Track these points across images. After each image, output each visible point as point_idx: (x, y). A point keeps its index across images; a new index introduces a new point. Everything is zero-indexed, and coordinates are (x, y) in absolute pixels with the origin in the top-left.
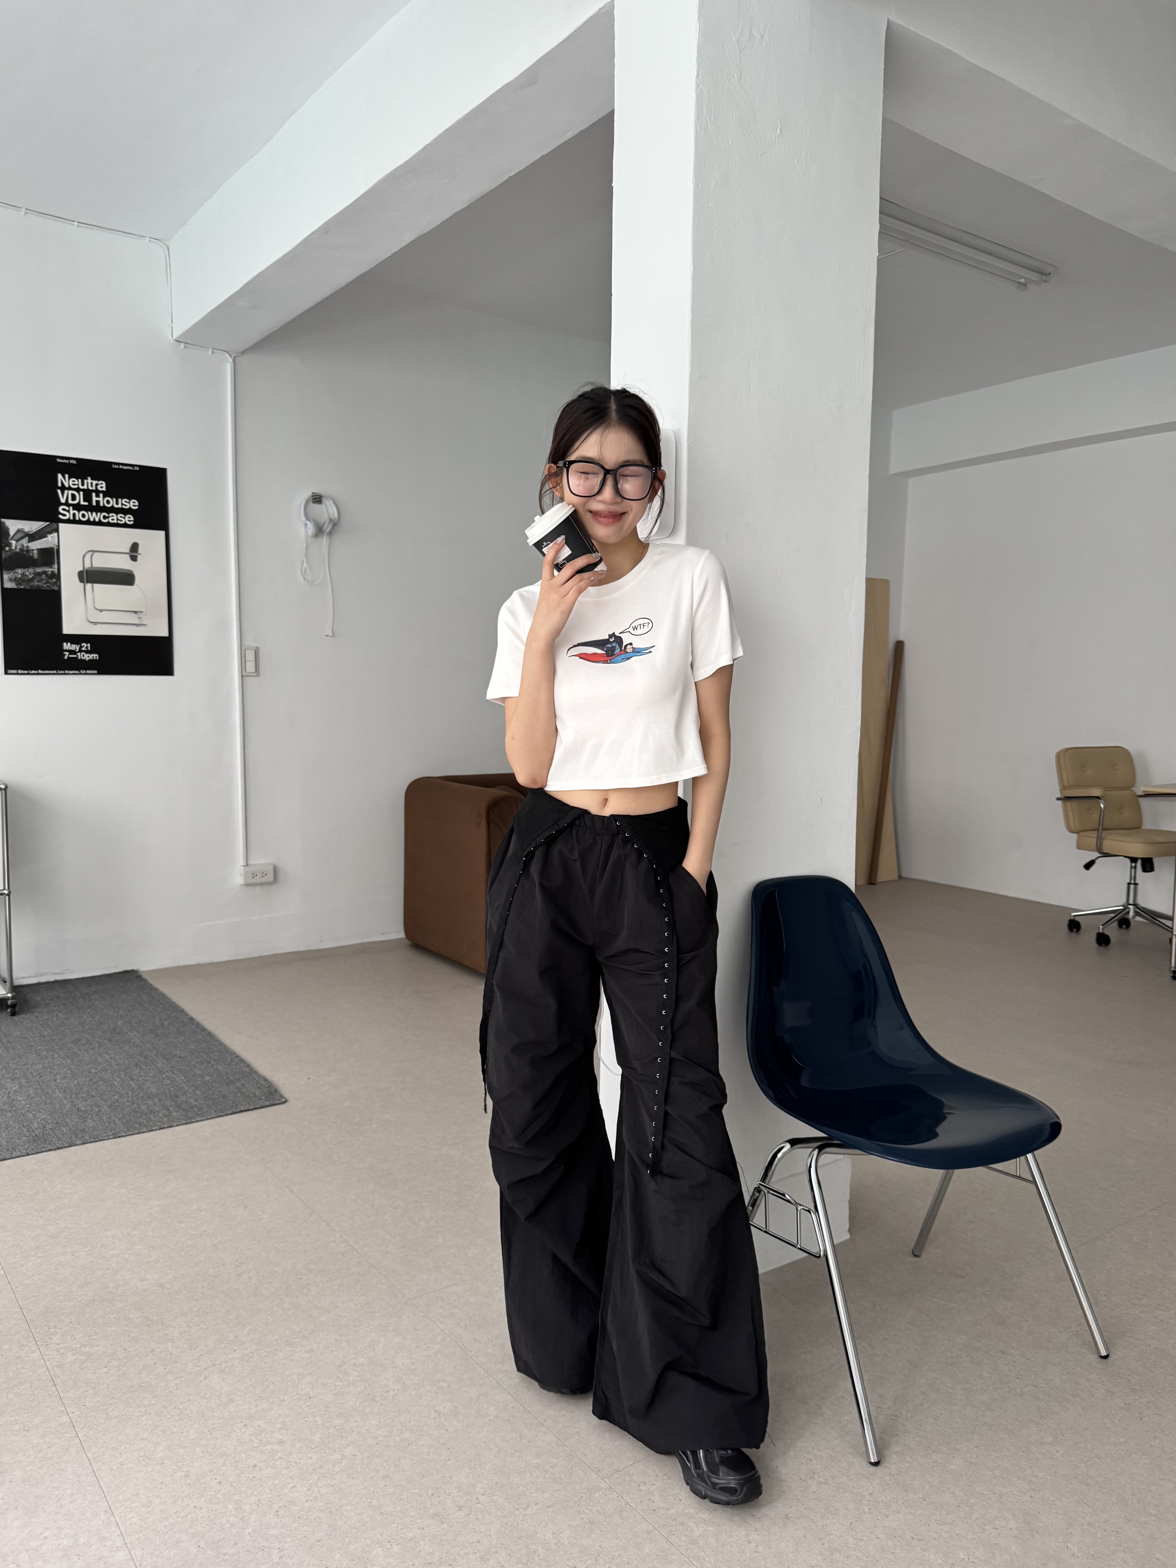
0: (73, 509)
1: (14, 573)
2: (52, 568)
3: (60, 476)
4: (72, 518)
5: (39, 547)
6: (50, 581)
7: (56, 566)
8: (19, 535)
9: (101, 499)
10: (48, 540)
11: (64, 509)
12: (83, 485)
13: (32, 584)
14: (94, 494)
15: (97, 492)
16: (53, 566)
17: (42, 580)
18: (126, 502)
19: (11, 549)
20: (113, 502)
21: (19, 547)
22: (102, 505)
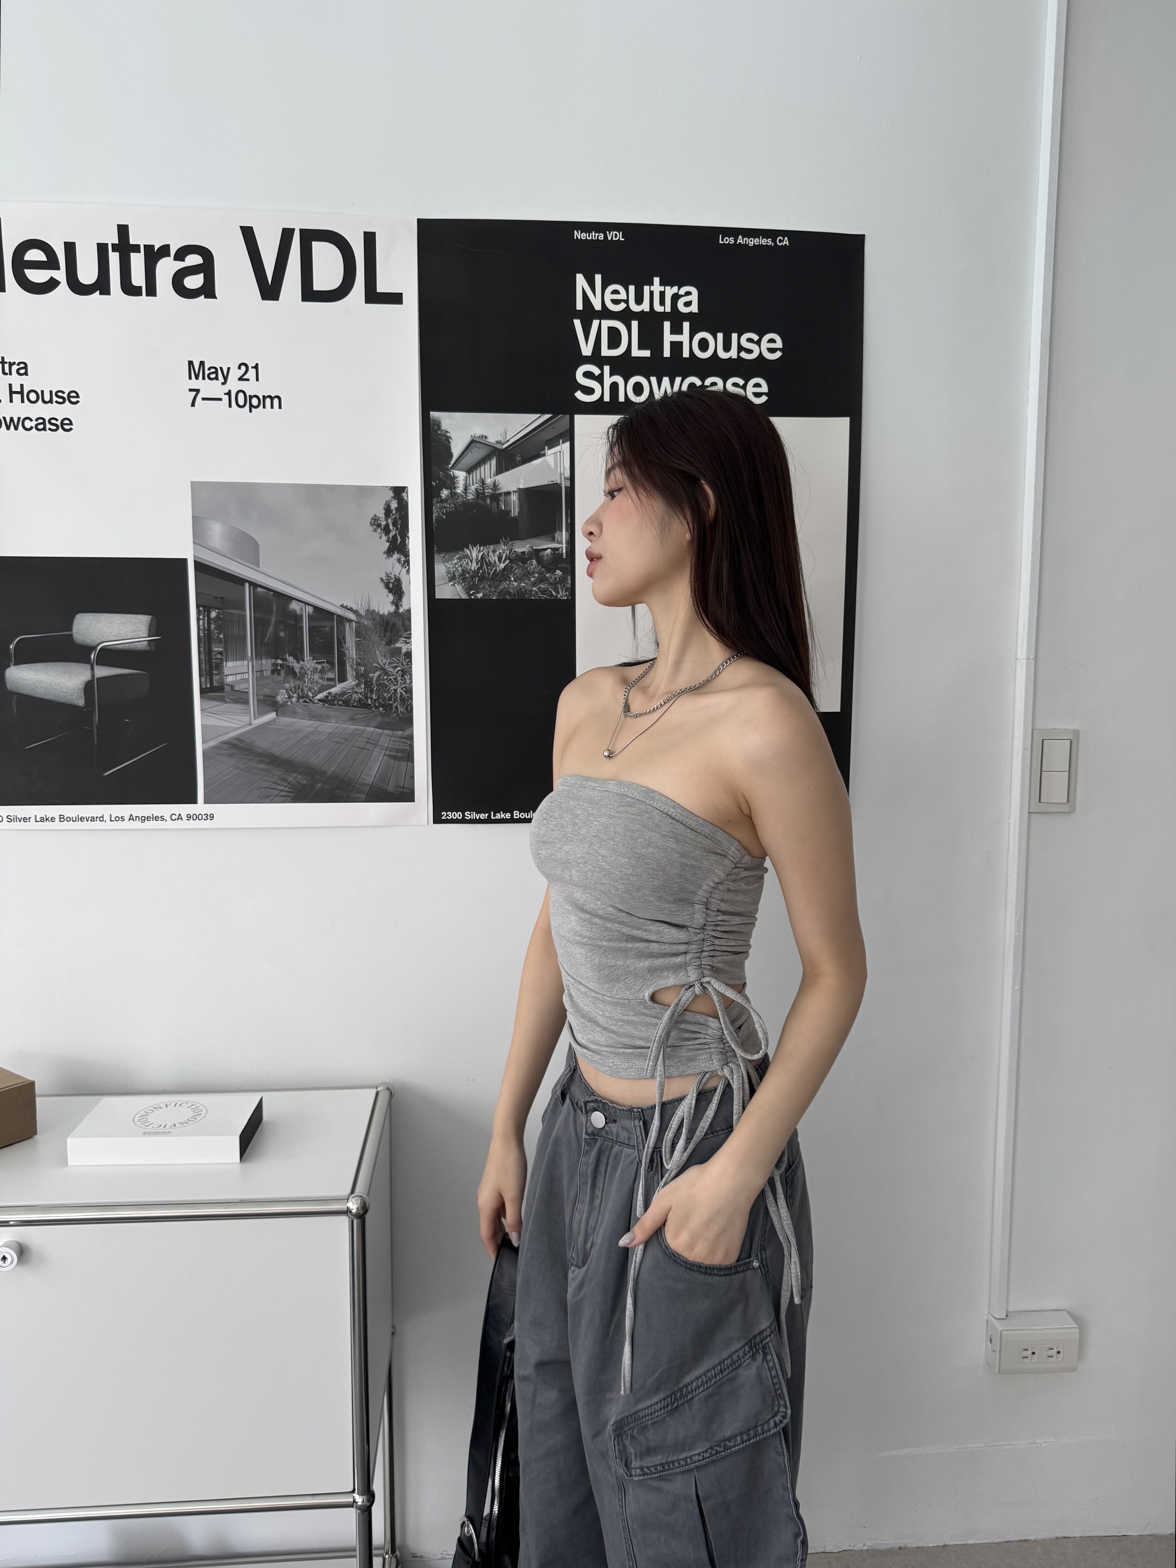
0: (612, 374)
1: (460, 559)
2: (553, 539)
3: (581, 281)
4: (607, 398)
5: (521, 487)
6: (547, 575)
7: (564, 535)
8: (476, 454)
9: (684, 338)
10: (546, 461)
11: (588, 375)
12: (639, 300)
13: (504, 585)
14: (667, 325)
15: (677, 319)
16: (557, 535)
17: (528, 574)
18: (750, 340)
19: (453, 495)
20: (716, 344)
21: (473, 488)
22: (686, 354)
